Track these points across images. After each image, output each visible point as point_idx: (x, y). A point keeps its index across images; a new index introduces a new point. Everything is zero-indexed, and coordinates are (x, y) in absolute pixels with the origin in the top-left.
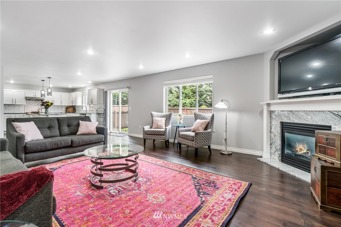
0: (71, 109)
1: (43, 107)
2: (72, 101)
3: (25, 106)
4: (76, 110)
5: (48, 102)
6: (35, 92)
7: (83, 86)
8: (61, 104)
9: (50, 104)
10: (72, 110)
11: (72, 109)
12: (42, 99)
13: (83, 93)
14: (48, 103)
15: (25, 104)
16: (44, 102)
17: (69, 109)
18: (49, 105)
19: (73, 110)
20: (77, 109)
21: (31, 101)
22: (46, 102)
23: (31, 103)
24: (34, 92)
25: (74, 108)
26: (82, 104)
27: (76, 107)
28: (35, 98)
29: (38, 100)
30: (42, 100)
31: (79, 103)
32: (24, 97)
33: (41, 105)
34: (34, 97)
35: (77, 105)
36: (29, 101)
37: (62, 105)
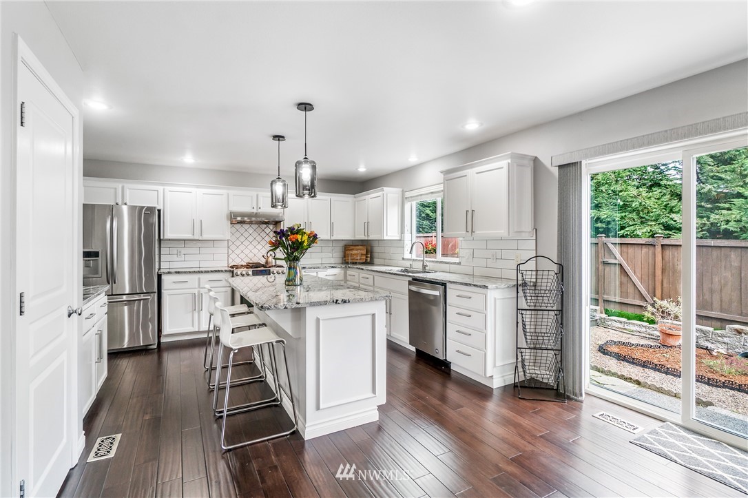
0: (358, 253)
1: (280, 253)
2: (367, 225)
3: (230, 243)
4: (376, 255)
5: (299, 231)
6: (257, 196)
7: (413, 159)
8: (332, 234)
9: (305, 237)
10: (362, 254)
11: (364, 252)
12: (277, 220)
13: (403, 192)
14: (299, 237)
15: (228, 236)
16: (282, 231)
17: (354, 252)
18: (302, 243)
19: (367, 252)
20: (377, 250)
21: (246, 226)
22: (291, 229)
23: (246, 234)
24: (254, 194)
25: (369, 248)
26: (402, 232)
27: (375, 244)
28: (256, 215)
29: (266, 223)
30: (277, 223)
31: (391, 232)
32: (225, 212)
33: (272, 244)
34: (254, 211)
35: (385, 238)
36: (239, 225)
37: (333, 238)
